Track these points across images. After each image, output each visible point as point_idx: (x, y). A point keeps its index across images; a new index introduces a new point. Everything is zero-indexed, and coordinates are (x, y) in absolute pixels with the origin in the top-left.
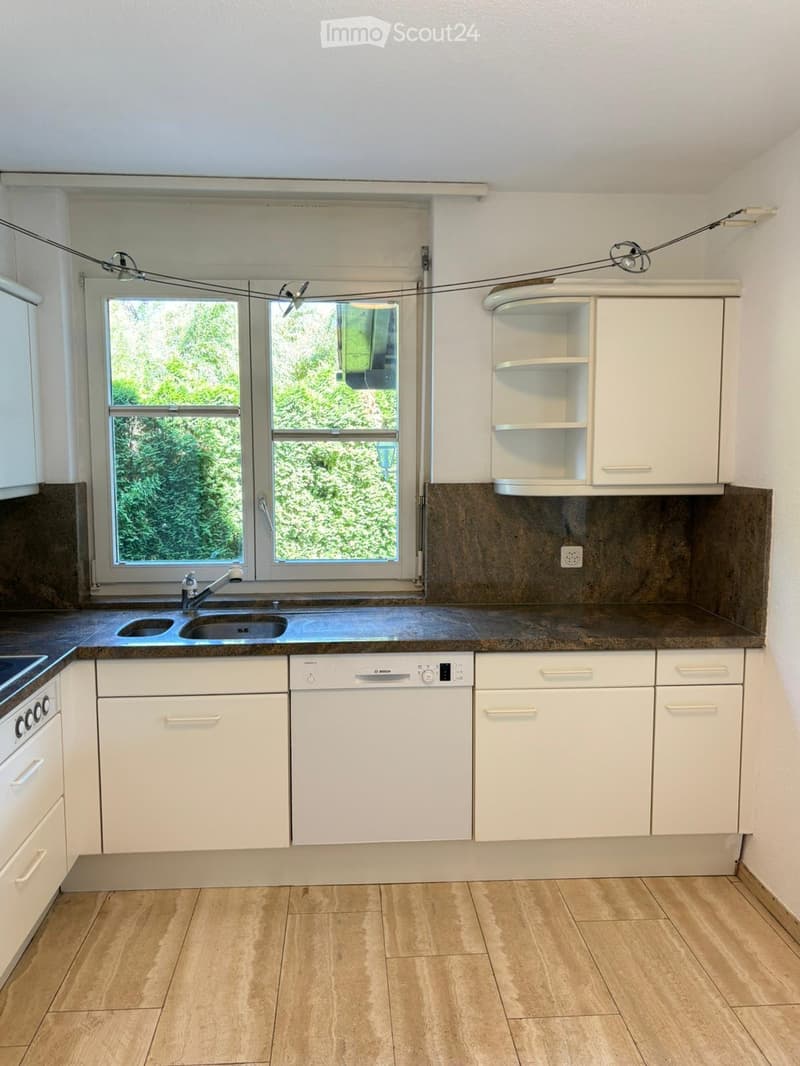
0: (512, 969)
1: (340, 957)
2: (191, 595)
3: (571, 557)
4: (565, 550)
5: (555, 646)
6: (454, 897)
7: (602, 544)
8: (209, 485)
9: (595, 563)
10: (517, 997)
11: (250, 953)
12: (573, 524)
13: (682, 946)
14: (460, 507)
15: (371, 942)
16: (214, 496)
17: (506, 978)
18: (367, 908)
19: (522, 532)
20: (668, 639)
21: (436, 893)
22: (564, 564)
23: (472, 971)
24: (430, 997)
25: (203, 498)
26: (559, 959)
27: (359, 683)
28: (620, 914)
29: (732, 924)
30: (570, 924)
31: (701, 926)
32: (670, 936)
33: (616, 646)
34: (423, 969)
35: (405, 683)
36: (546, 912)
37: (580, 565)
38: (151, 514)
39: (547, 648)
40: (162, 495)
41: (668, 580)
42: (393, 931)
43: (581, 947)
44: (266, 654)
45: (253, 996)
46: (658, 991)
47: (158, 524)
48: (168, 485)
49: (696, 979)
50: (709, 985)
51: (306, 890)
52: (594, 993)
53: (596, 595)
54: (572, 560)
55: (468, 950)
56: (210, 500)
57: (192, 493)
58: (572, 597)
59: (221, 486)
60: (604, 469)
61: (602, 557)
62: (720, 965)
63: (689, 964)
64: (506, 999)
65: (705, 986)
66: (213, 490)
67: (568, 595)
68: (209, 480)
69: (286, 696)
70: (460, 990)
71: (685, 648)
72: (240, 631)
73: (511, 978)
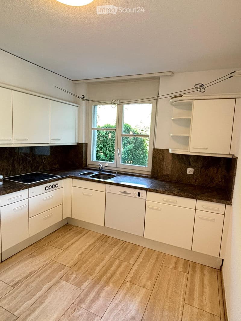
0: (136, 270)
1: (103, 253)
2: (100, 168)
3: (190, 171)
4: (189, 169)
5: (166, 193)
6: (138, 249)
7: (200, 169)
8: (144, 147)
9: (197, 174)
10: (131, 276)
11: (87, 245)
12: (191, 162)
13: (185, 282)
14: (161, 155)
15: (112, 253)
16: (145, 149)
17: (133, 271)
18: (117, 245)
19: (177, 163)
20: (199, 197)
21: (135, 247)
22: (188, 173)
23: (127, 267)
24: (113, 269)
25: (142, 150)
26: (149, 272)
27: (120, 193)
28: (176, 268)
29: (206, 282)
30: (160, 265)
31: (196, 279)
32: (184, 278)
33: (183, 196)
34: (117, 262)
35: (130, 195)
36: (157, 260)
37: (193, 174)
38: (131, 152)
39: (164, 193)
40: (134, 148)
41: (220, 181)
42: (118, 252)
43: (158, 272)
44: (101, 183)
45: (80, 254)
46: (168, 290)
47: (133, 155)
48: (135, 146)
49: (181, 291)
50: (183, 294)
51: (109, 237)
52: (150, 284)
53: (197, 182)
54: (190, 172)
55: (130, 262)
56: (144, 150)
57: (140, 148)
58: (189, 182)
59: (147, 147)
60: (193, 148)
61: (199, 172)
62: (192, 291)
63: (183, 287)
64: (129, 276)
65: (182, 294)
66: (145, 148)
67: (189, 181)
68: (144, 146)
69: (105, 193)
70: (120, 270)
71: (204, 200)
72: (108, 177)
73: (134, 272)
